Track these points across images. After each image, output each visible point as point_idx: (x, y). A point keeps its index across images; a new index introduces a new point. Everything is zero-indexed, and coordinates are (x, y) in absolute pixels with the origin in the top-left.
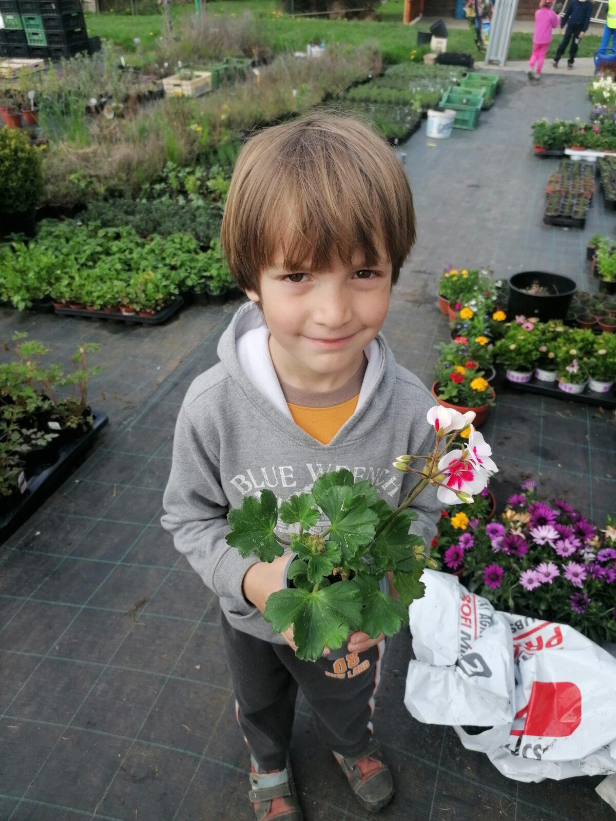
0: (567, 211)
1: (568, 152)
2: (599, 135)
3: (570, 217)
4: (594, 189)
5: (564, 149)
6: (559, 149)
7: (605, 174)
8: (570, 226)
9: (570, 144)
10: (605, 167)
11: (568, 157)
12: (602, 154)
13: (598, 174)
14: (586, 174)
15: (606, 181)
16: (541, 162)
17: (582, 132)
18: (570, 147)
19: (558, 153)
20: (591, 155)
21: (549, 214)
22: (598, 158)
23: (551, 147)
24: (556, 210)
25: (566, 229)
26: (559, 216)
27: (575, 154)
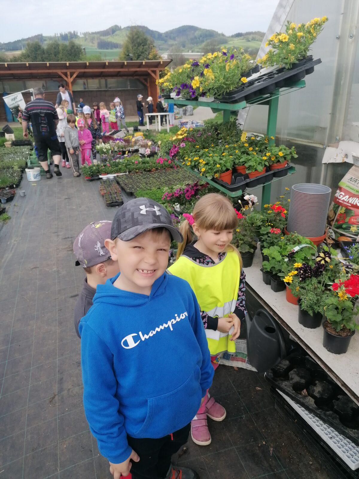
0: (114, 199)
1: (100, 176)
2: (111, 168)
3: (117, 202)
4: (120, 189)
5: (98, 176)
6: (96, 176)
7: (121, 183)
8: (118, 205)
9: (100, 173)
10: (120, 180)
11: (101, 178)
12: (115, 175)
13: (118, 183)
14: (113, 184)
15: (123, 185)
16: (91, 183)
17: (103, 167)
18: (101, 175)
19: (97, 178)
20: (111, 176)
21: (108, 202)
22: (114, 177)
23: (92, 176)
24: (110, 200)
25: (117, 207)
26: (112, 202)
27: (104, 177)
